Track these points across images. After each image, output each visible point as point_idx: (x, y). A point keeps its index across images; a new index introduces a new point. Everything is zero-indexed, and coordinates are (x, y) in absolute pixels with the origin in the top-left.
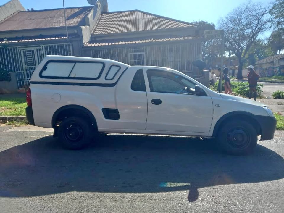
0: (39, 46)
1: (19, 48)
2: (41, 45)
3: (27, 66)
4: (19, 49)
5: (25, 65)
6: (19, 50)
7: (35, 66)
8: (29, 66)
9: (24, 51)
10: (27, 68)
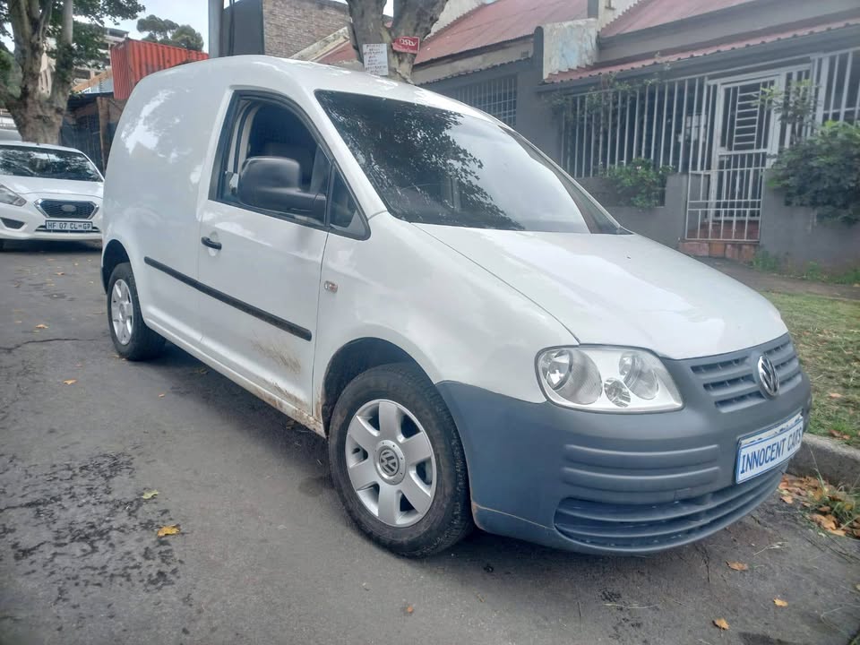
0: (807, 61)
1: (711, 78)
2: (815, 57)
3: (730, 149)
4: (712, 83)
5: (723, 145)
6: (709, 87)
7: (762, 150)
8: (738, 148)
9: (727, 91)
10: (725, 159)
